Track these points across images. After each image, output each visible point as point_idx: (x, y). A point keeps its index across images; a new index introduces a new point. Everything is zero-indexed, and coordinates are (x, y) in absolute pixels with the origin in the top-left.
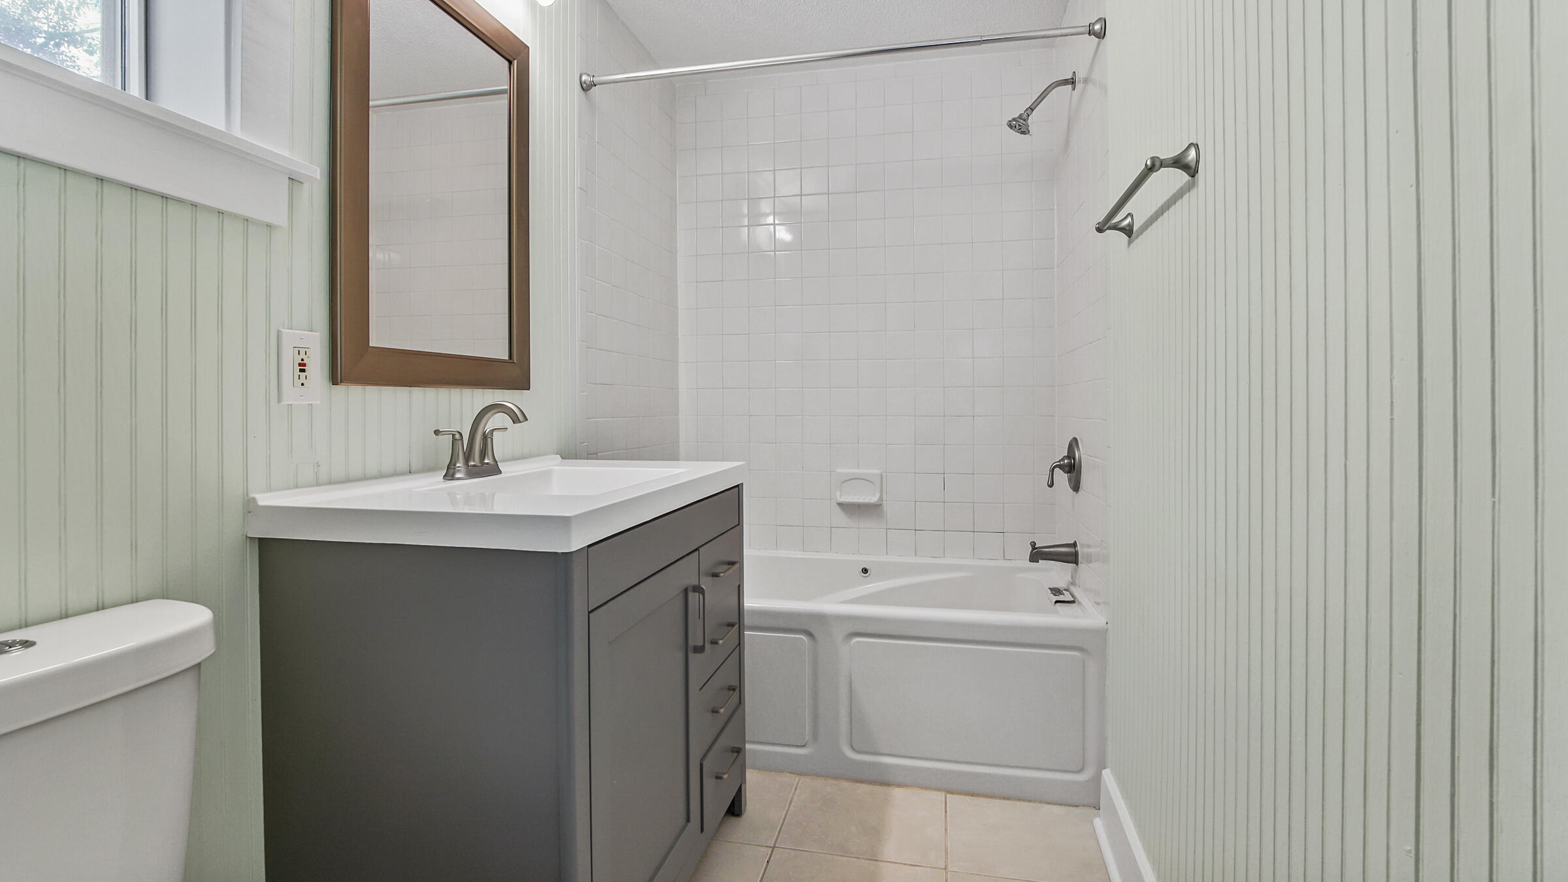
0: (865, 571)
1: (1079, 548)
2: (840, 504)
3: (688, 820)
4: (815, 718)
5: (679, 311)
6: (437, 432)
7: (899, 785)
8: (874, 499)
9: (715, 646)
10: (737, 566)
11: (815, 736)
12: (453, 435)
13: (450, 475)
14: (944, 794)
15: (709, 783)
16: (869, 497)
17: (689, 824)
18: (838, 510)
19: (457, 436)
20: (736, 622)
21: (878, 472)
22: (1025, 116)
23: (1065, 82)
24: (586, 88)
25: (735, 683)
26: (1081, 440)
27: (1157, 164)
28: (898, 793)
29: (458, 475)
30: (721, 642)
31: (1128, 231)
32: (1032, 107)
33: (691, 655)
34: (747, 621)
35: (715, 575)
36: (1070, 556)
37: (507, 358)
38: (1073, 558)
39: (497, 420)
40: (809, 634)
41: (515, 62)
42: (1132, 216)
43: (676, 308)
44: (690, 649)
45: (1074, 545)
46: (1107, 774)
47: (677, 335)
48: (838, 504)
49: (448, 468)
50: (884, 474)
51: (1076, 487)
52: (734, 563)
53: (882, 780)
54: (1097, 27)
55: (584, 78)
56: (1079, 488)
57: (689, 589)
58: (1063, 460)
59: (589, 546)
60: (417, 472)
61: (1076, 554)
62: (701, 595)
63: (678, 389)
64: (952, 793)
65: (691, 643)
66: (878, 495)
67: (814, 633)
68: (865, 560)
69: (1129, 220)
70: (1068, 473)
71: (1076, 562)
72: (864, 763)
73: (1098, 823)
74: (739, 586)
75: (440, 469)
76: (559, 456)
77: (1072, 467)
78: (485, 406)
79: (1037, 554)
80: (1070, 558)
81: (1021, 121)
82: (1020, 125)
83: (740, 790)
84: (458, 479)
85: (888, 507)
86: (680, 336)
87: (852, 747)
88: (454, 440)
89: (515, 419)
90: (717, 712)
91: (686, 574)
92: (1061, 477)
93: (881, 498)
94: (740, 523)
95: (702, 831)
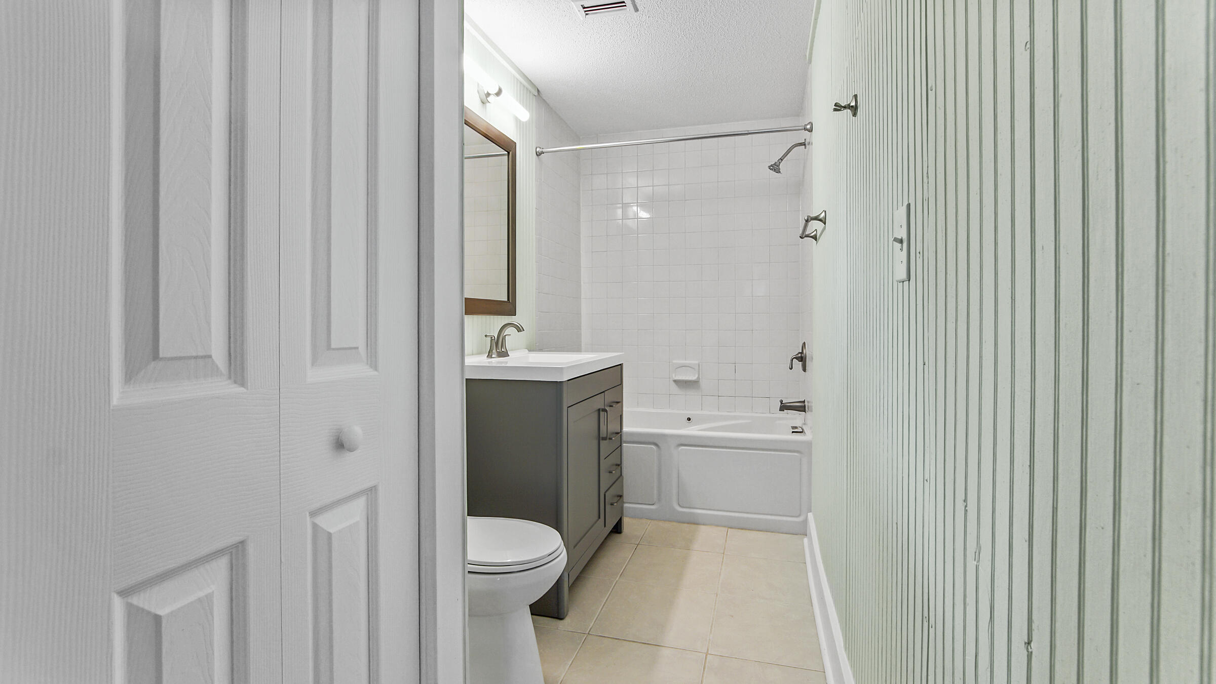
0: (689, 419)
1: (806, 403)
2: (675, 381)
3: (599, 518)
4: (659, 488)
5: (582, 269)
6: (486, 336)
7: (703, 525)
8: (694, 378)
9: (611, 440)
10: (620, 404)
11: (659, 500)
12: (491, 337)
13: (490, 356)
14: (727, 529)
15: (608, 507)
16: (692, 377)
17: (600, 520)
18: (673, 384)
19: (493, 338)
20: (619, 433)
21: (697, 362)
22: (777, 164)
23: (801, 144)
24: (538, 154)
25: (619, 463)
26: (808, 345)
27: (809, 219)
28: (702, 527)
29: (493, 356)
30: (613, 438)
31: (815, 238)
32: (782, 159)
33: (601, 441)
34: (624, 438)
35: (611, 406)
36: (801, 408)
37: (506, 300)
38: (803, 409)
39: (510, 331)
40: (656, 444)
41: (511, 152)
42: (816, 230)
43: (580, 267)
44: (600, 438)
45: (804, 402)
46: (810, 515)
47: (581, 283)
48: (674, 381)
49: (489, 352)
50: (700, 364)
51: (804, 370)
52: (619, 402)
53: (694, 522)
54: (808, 127)
55: (538, 149)
56: (806, 369)
57: (601, 410)
58: (798, 354)
59: (568, 380)
60: (476, 354)
61: (805, 406)
62: (605, 413)
63: (581, 314)
64: (730, 528)
65: (601, 436)
66: (697, 376)
67: (659, 444)
68: (689, 413)
69: (815, 232)
70: (801, 361)
71: (805, 411)
72: (684, 513)
73: (806, 540)
74: (621, 416)
75: (486, 353)
76: (527, 350)
77: (802, 358)
78: (504, 324)
79: (784, 407)
80: (801, 409)
81: (776, 167)
82: (775, 168)
83: (620, 520)
84: (494, 358)
85: (703, 383)
86: (582, 283)
87: (679, 505)
88: (492, 340)
89: (518, 329)
90: (612, 473)
91: (598, 403)
92: (798, 365)
93: (698, 378)
94: (621, 383)
95: (605, 526)
